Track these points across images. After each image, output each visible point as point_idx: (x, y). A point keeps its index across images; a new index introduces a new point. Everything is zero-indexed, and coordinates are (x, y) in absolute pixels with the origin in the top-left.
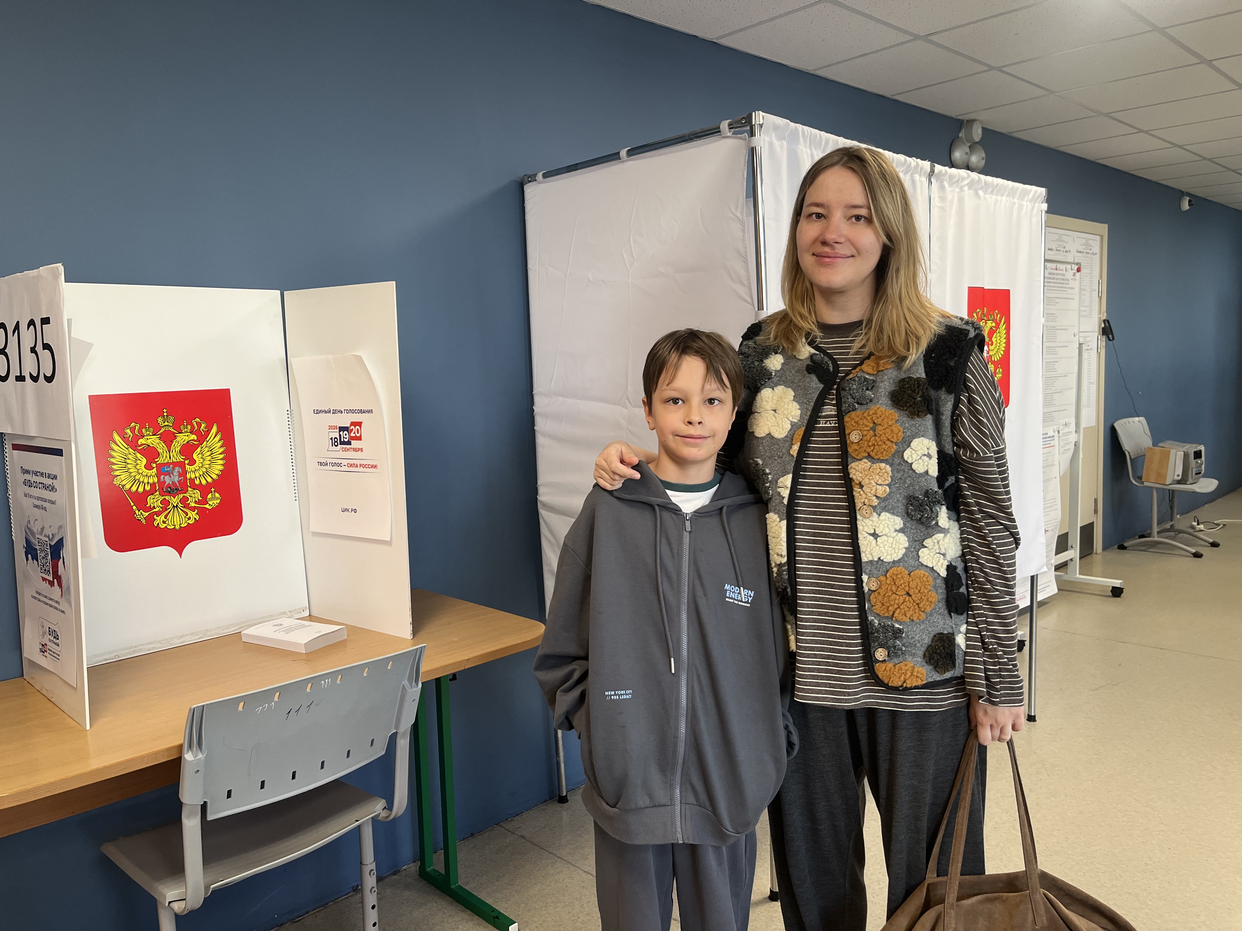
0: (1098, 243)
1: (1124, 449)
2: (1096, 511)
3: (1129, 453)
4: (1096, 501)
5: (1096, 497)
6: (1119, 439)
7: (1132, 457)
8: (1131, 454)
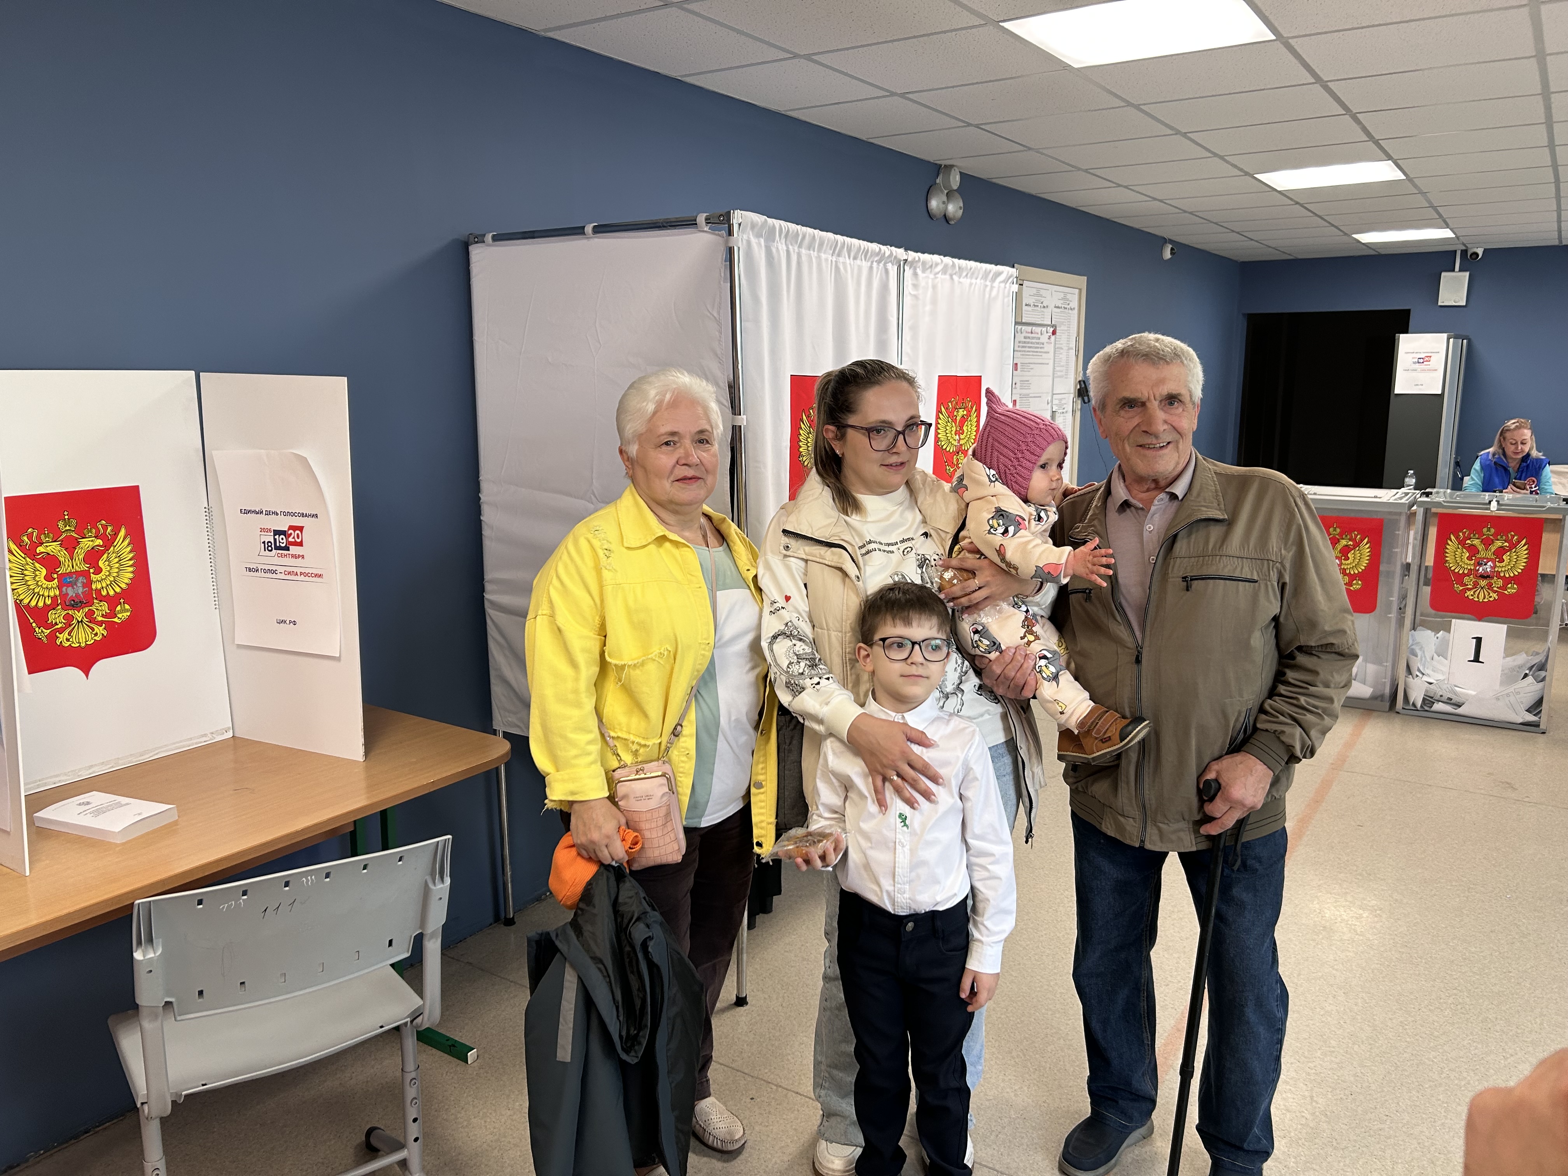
0: (1076, 297)
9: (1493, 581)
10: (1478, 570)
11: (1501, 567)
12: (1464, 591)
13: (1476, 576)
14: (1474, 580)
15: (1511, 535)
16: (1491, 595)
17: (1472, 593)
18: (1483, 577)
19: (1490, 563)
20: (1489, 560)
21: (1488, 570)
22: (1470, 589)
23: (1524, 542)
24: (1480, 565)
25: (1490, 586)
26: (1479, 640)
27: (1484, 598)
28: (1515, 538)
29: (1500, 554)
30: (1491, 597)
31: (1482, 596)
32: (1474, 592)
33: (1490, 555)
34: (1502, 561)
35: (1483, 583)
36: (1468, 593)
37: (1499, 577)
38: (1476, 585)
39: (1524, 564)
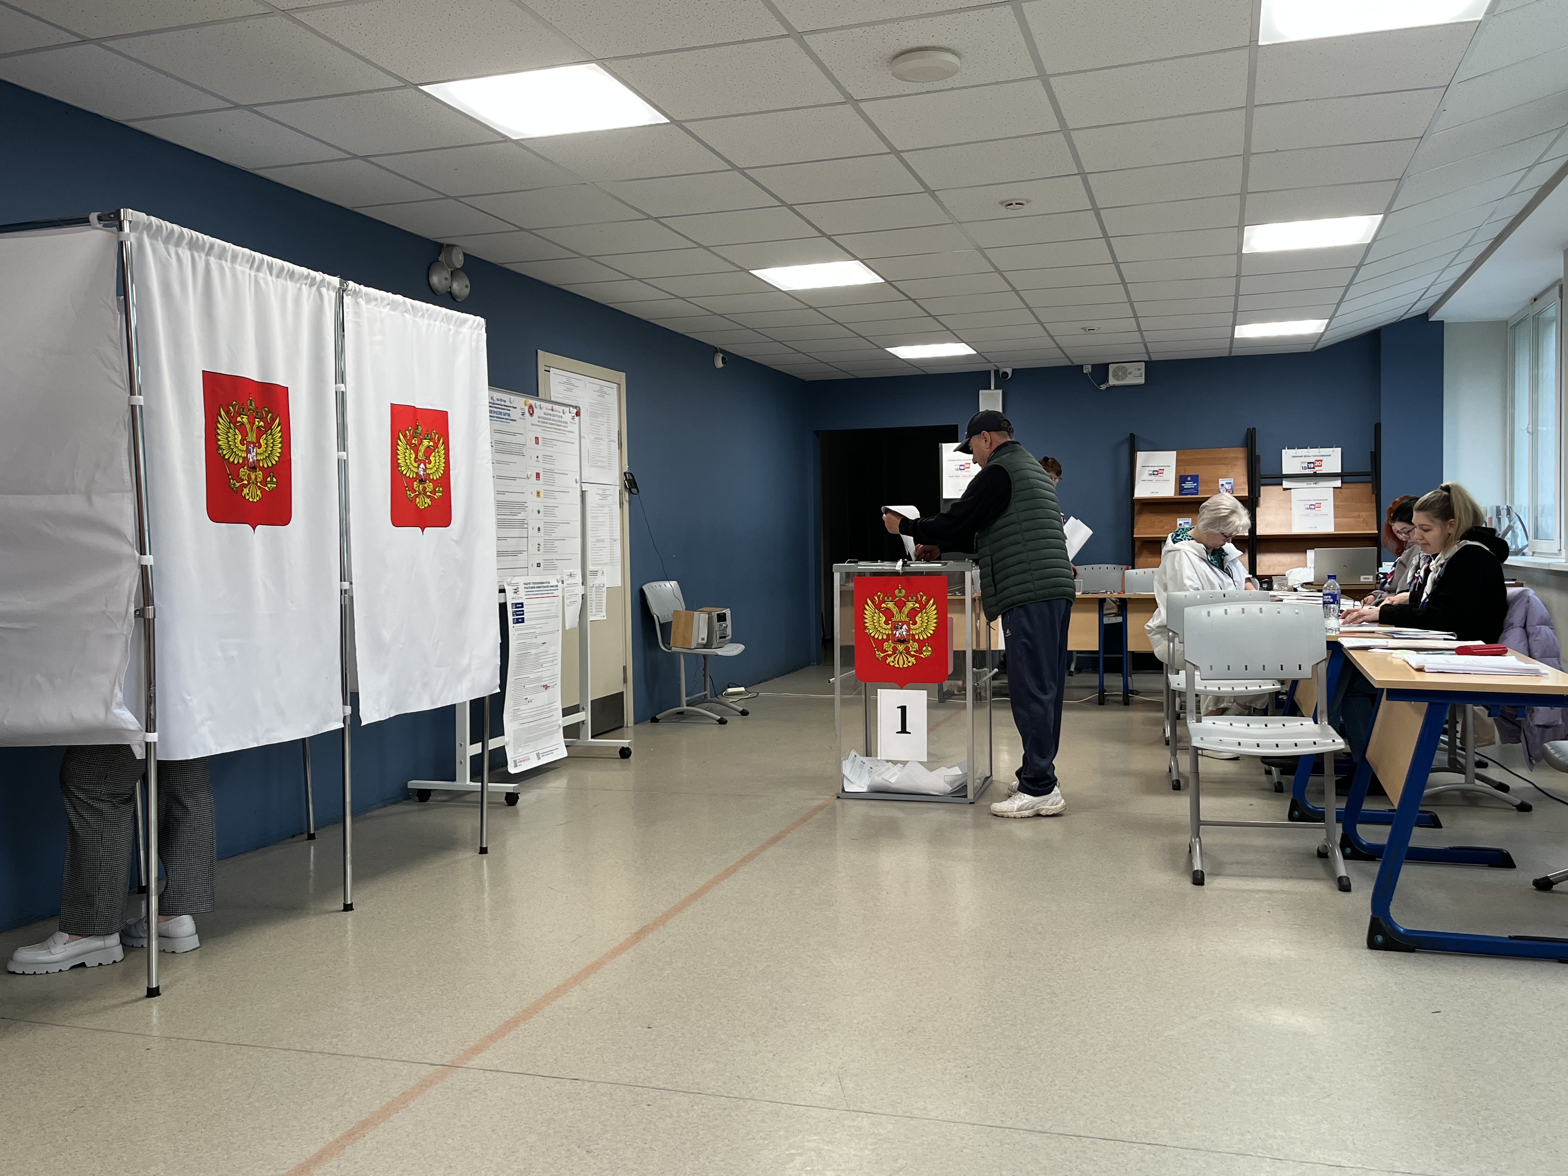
0: (615, 391)
1: (652, 613)
2: (626, 679)
4: (625, 669)
5: (625, 665)
6: (648, 603)
7: (660, 621)
8: (659, 617)
9: (909, 645)
10: (896, 634)
11: (916, 629)
12: (885, 658)
13: (894, 642)
14: (893, 645)
15: (920, 595)
16: (909, 660)
17: (892, 659)
18: (902, 641)
19: (905, 627)
20: (904, 623)
21: (904, 633)
22: (890, 656)
23: (932, 602)
24: (897, 629)
25: (907, 649)
26: (903, 709)
27: (904, 664)
28: (924, 598)
29: (913, 614)
30: (909, 662)
31: (902, 662)
32: (894, 658)
33: (904, 618)
34: (915, 623)
35: (901, 647)
36: (890, 660)
37: (914, 640)
38: (895, 649)
39: (935, 625)
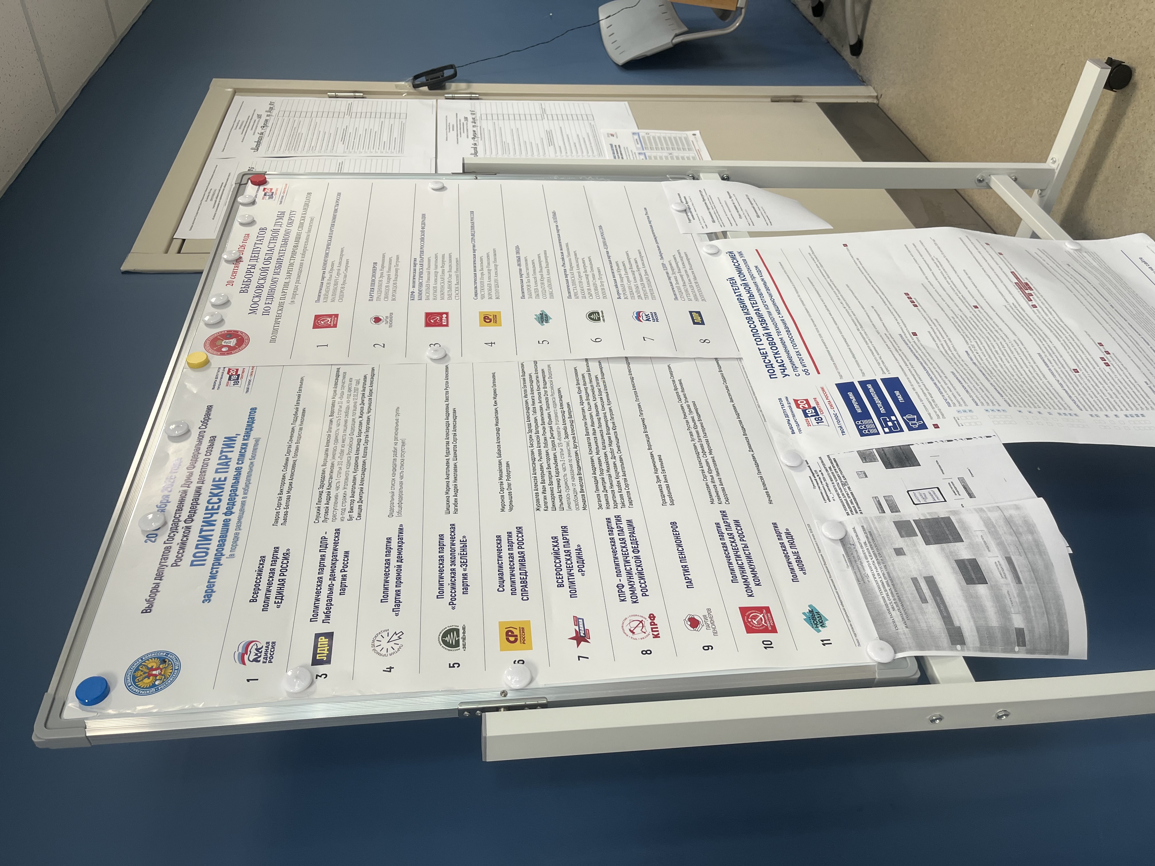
1: (671, 45)
2: (796, 100)
3: (677, 35)
4: (776, 100)
5: (769, 100)
6: (649, 54)
7: (685, 29)
8: (678, 32)
